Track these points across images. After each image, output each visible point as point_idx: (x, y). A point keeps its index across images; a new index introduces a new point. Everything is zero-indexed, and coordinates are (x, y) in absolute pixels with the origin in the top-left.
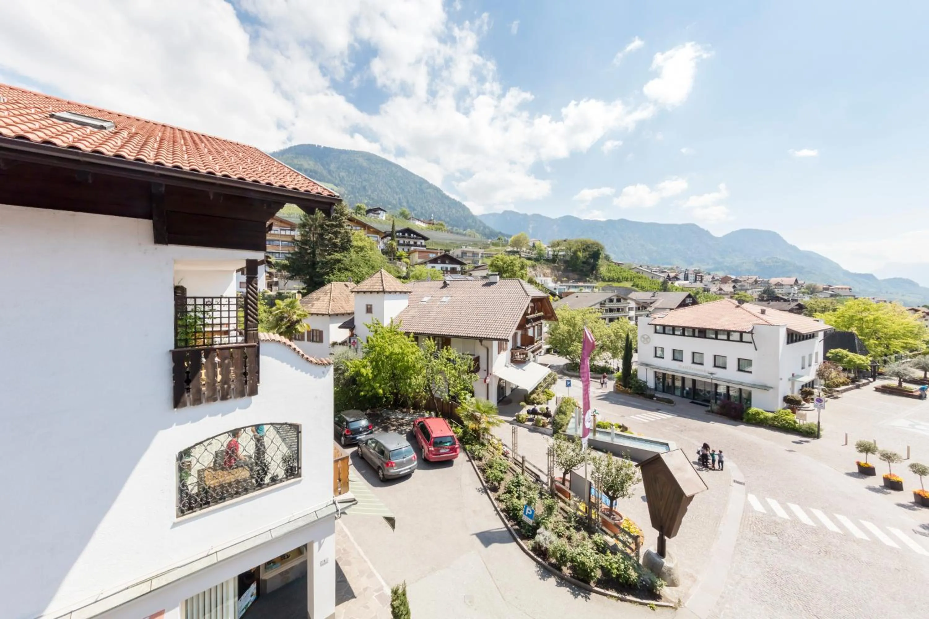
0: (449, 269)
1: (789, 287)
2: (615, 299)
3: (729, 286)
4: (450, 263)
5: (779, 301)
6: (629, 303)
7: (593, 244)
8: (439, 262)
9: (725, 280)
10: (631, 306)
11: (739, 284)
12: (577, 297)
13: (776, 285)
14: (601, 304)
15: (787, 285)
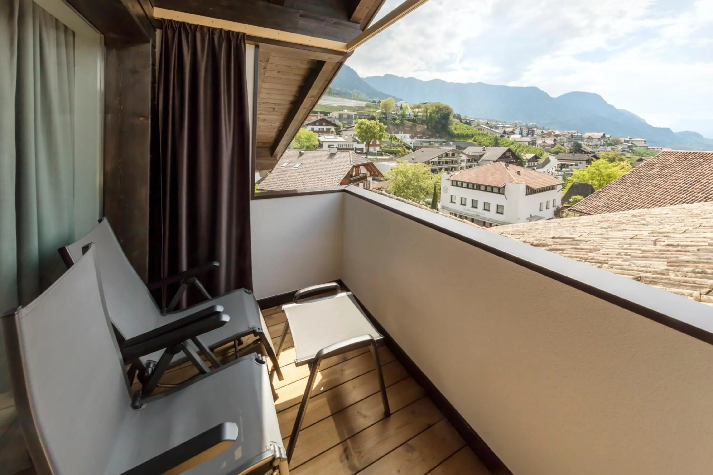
0: (325, 130)
1: (597, 140)
2: (451, 153)
3: (551, 140)
4: (326, 125)
5: (582, 153)
6: (461, 157)
7: (444, 108)
8: (317, 124)
9: (549, 135)
10: (462, 158)
11: (559, 138)
12: (423, 152)
13: (587, 138)
14: (439, 157)
15: (596, 139)
